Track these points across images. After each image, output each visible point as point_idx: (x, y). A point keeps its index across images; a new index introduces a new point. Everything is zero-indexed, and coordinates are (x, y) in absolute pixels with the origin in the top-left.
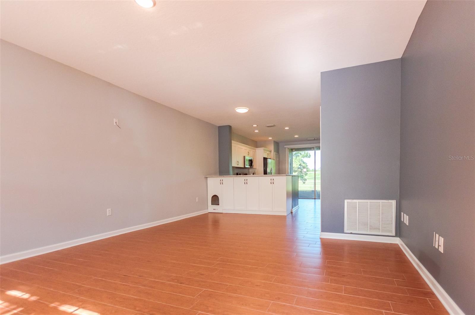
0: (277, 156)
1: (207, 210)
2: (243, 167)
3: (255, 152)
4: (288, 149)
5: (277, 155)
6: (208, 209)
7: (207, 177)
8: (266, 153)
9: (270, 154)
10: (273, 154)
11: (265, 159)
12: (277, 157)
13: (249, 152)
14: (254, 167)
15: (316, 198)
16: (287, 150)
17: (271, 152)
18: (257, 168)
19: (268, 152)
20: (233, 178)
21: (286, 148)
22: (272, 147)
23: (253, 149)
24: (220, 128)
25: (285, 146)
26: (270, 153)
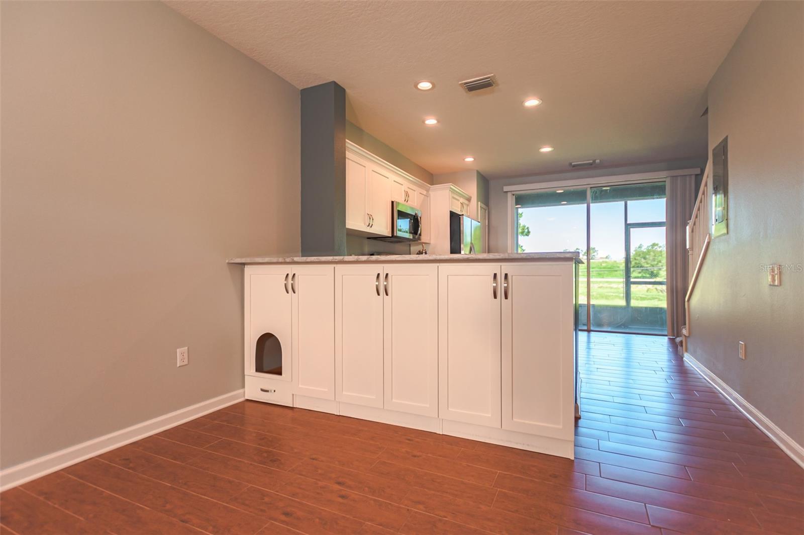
0: (485, 212)
1: (241, 391)
2: (391, 236)
3: (427, 196)
4: (513, 195)
5: (486, 210)
6: (243, 387)
7: (244, 264)
8: (458, 200)
9: (468, 205)
10: (475, 205)
11: (455, 219)
12: (485, 216)
13: (410, 192)
14: (424, 238)
15: (592, 328)
16: (511, 200)
17: (469, 200)
18: (432, 242)
19: (462, 200)
20: (332, 266)
21: (507, 192)
22: (472, 189)
23: (420, 186)
24: (307, 94)
25: (506, 189)
26: (466, 202)
